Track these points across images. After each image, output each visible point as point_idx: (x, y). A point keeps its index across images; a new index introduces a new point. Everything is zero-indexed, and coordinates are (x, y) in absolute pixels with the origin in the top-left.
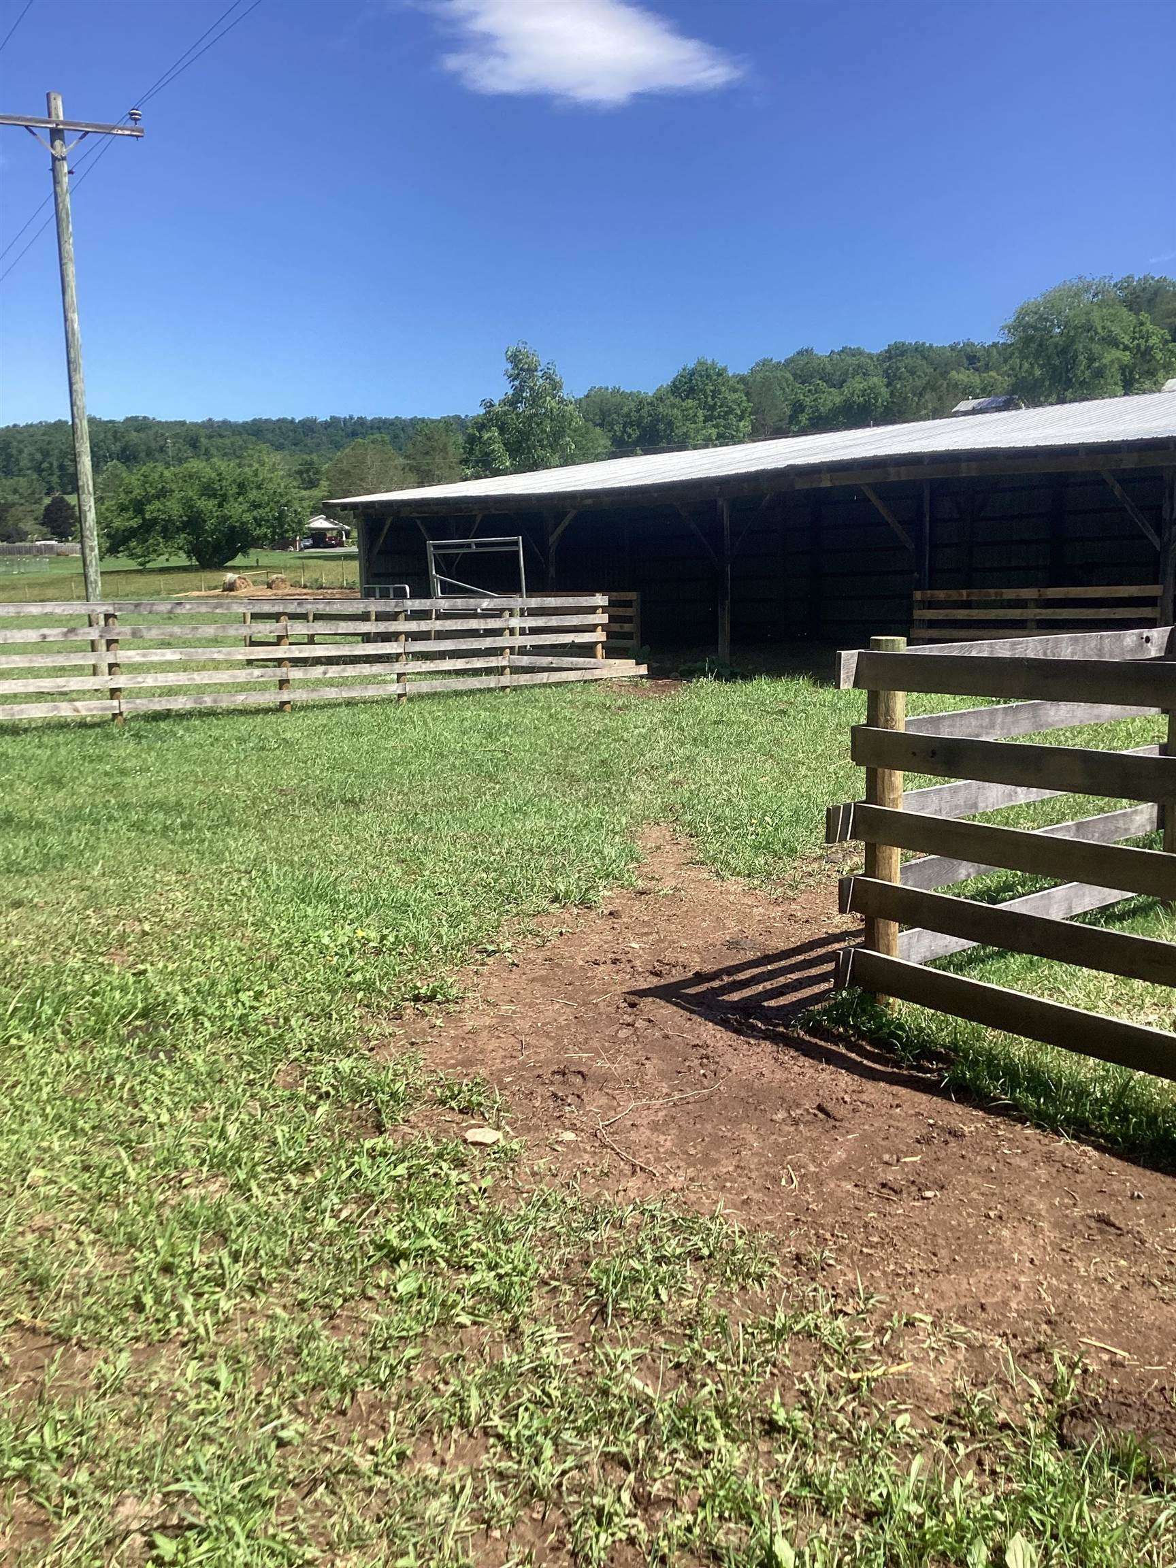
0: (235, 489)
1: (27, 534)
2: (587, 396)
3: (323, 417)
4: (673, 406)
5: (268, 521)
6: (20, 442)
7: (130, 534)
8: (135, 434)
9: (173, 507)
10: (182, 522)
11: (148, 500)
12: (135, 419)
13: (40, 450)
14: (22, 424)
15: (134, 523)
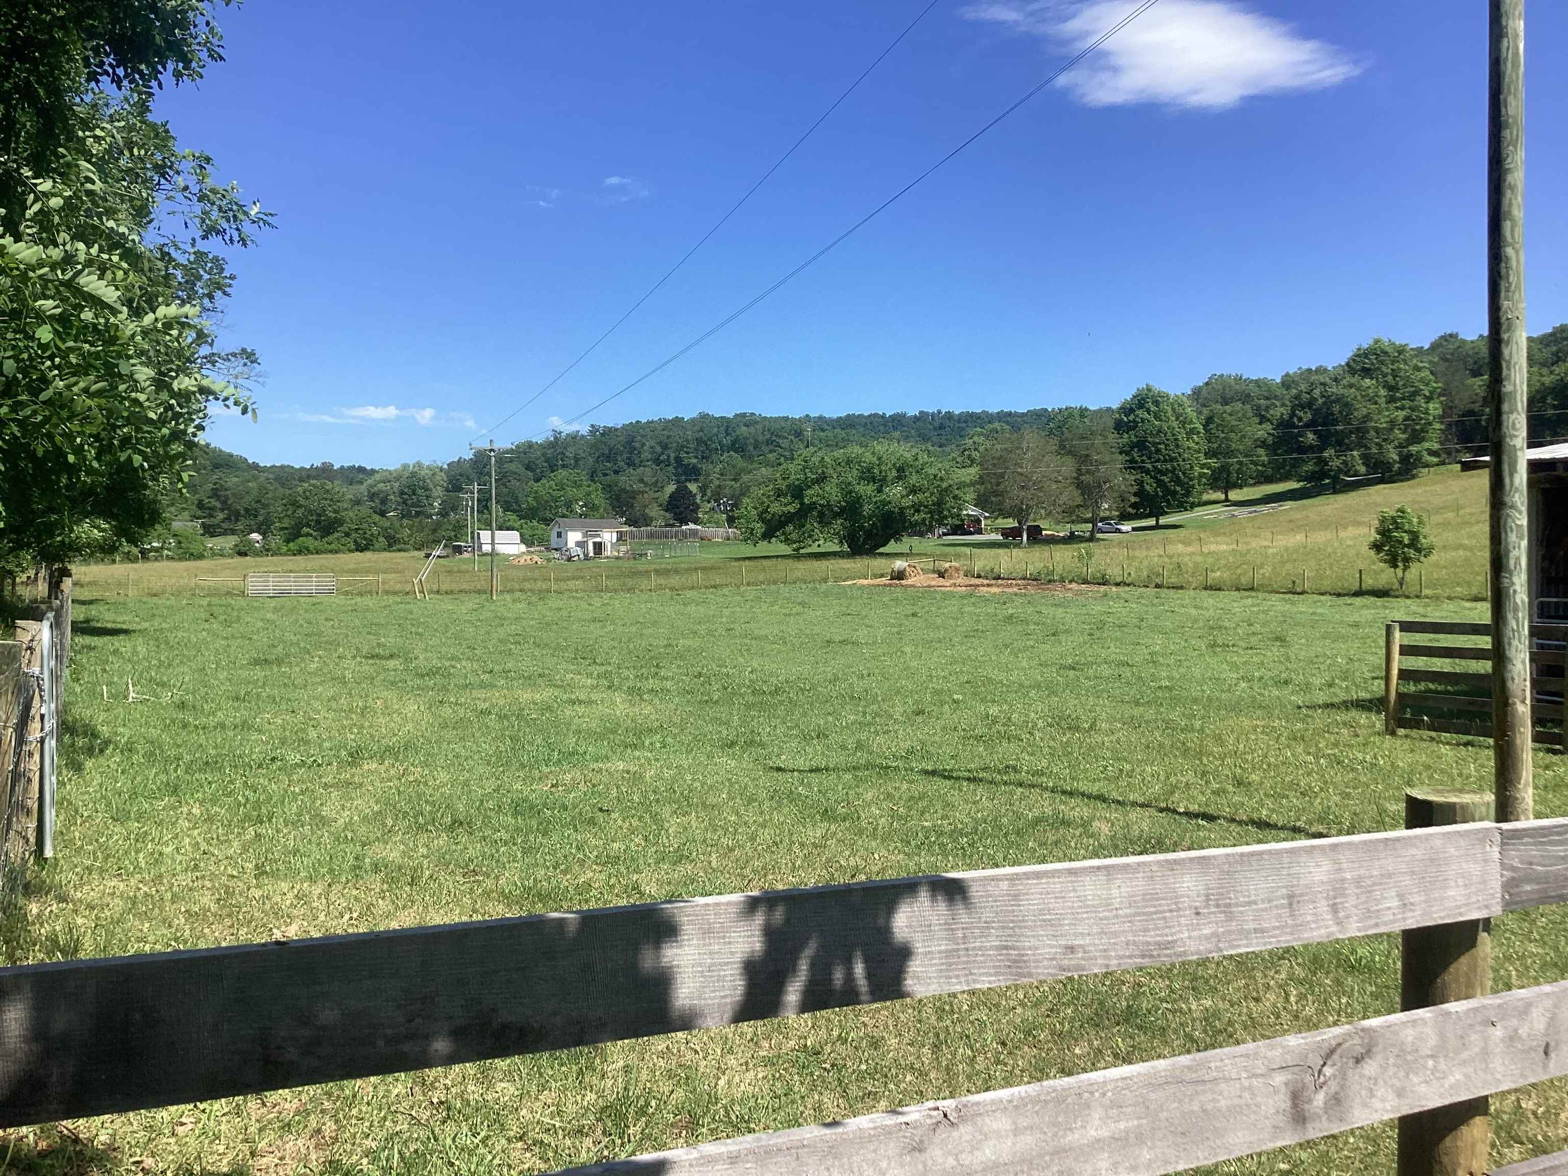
0: (894, 473)
1: (652, 519)
2: (1207, 384)
3: (912, 412)
4: (1351, 386)
5: (926, 507)
6: (642, 436)
7: (788, 519)
8: (744, 428)
9: (832, 492)
10: (841, 508)
11: (807, 484)
12: (744, 415)
13: (660, 443)
14: (644, 421)
15: (791, 509)
